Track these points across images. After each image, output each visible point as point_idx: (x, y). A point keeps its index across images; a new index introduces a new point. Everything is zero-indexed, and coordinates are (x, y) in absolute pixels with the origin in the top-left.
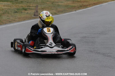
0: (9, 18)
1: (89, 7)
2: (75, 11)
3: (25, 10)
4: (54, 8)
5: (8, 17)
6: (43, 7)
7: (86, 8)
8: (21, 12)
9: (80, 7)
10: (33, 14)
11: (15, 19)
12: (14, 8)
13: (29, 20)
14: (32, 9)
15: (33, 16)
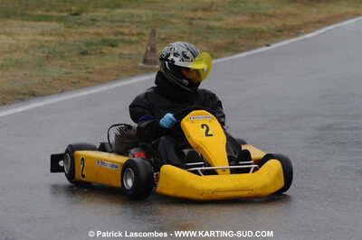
0: (70, 73)
1: (307, 33)
2: (268, 45)
3: (112, 46)
4: (199, 38)
5: (64, 70)
6: (163, 36)
7: (298, 34)
8: (101, 53)
9: (280, 33)
10: (141, 58)
11: (87, 75)
12: (75, 41)
13: (133, 76)
14: (131, 43)
15: (141, 64)
